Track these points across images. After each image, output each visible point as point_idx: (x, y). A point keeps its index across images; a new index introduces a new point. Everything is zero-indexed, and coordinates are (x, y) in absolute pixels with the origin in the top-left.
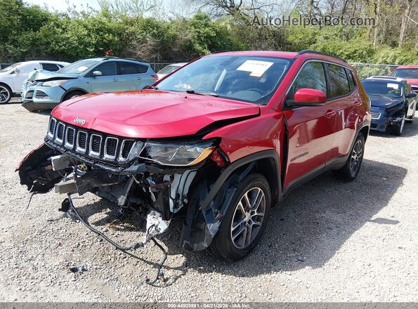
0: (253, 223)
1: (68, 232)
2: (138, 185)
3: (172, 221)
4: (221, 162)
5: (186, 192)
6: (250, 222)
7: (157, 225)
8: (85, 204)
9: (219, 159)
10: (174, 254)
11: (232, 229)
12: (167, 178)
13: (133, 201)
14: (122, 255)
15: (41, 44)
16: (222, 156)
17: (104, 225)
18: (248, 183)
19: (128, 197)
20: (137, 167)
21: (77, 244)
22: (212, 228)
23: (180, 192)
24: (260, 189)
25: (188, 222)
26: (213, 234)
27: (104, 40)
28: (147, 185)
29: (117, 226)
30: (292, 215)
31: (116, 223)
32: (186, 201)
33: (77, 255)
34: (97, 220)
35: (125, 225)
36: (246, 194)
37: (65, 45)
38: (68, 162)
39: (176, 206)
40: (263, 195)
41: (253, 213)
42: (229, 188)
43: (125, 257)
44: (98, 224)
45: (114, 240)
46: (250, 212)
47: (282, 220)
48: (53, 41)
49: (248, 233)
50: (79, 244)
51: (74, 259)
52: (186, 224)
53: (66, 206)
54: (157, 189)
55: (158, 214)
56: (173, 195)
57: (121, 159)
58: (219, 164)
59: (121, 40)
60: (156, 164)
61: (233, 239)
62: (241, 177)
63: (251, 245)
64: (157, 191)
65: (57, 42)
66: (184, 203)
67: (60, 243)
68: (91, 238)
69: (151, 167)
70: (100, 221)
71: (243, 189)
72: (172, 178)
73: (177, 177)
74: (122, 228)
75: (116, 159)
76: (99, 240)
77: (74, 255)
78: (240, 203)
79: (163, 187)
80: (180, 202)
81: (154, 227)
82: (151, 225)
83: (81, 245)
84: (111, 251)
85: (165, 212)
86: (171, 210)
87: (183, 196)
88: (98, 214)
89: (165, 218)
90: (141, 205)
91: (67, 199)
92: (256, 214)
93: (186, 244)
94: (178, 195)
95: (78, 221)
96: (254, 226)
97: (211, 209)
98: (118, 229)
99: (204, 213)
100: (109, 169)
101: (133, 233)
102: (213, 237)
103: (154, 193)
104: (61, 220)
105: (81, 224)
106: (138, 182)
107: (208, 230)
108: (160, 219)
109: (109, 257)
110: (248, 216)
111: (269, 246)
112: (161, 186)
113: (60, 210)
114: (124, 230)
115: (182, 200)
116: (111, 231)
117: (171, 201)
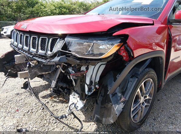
0: (146, 104)
1: (25, 102)
2: (64, 73)
3: (87, 101)
4: (126, 57)
5: (97, 80)
6: (143, 103)
7: (76, 104)
8: (40, 85)
9: (124, 54)
10: (89, 122)
11: (132, 109)
12: (83, 68)
13: (61, 84)
14: (54, 121)
15: (35, 13)
16: (128, 51)
17: (47, 98)
18: (145, 75)
19: (57, 82)
20: (59, 58)
21: (28, 110)
22: (118, 108)
23: (93, 80)
24: (151, 80)
25: (99, 102)
26: (118, 114)
27: (62, 12)
28: (69, 73)
29: (55, 100)
30: (164, 97)
31: (55, 97)
32: (97, 86)
33: (25, 119)
34: (44, 95)
35: (60, 99)
36: (143, 84)
37: (45, 14)
38: (25, 59)
39: (90, 90)
40: (153, 84)
41: (145, 97)
42: (131, 77)
43: (56, 123)
44: (44, 97)
45: (51, 109)
46: (144, 96)
47: (158, 100)
48: (40, 12)
49: (142, 112)
50: (29, 111)
51: (23, 122)
52: (97, 103)
53: (26, 86)
54: (76, 76)
55: (77, 95)
56: (88, 82)
57: (49, 53)
58: (124, 58)
59: (69, 11)
60: (75, 56)
61: (132, 117)
62: (141, 70)
63: (142, 119)
64: (76, 78)
65: (42, 12)
66: (96, 88)
67: (18, 110)
68: (37, 107)
69: (70, 59)
70: (45, 96)
71: (142, 79)
72: (87, 69)
73: (91, 68)
74: (58, 100)
75: (46, 54)
76: (42, 109)
77: (24, 119)
78: (139, 90)
79: (80, 75)
80: (93, 87)
81: (73, 105)
82: (72, 103)
83: (30, 111)
84: (48, 117)
85: (82, 94)
86: (87, 93)
87: (95, 83)
88: (45, 91)
89: (82, 99)
90: (66, 88)
91: (27, 82)
92: (148, 98)
93: (97, 118)
94: (91, 82)
95: (32, 95)
96: (146, 106)
97: (116, 93)
98: (55, 102)
99: (111, 96)
100: (41, 60)
101: (63, 104)
102: (118, 116)
103: (74, 80)
104: (23, 94)
105: (34, 97)
106: (63, 71)
107: (114, 110)
108: (78, 99)
109: (46, 121)
110: (142, 100)
111: (154, 120)
112: (79, 74)
113: (22, 88)
114: (59, 102)
115: (95, 86)
116: (50, 103)
117: (86, 86)
